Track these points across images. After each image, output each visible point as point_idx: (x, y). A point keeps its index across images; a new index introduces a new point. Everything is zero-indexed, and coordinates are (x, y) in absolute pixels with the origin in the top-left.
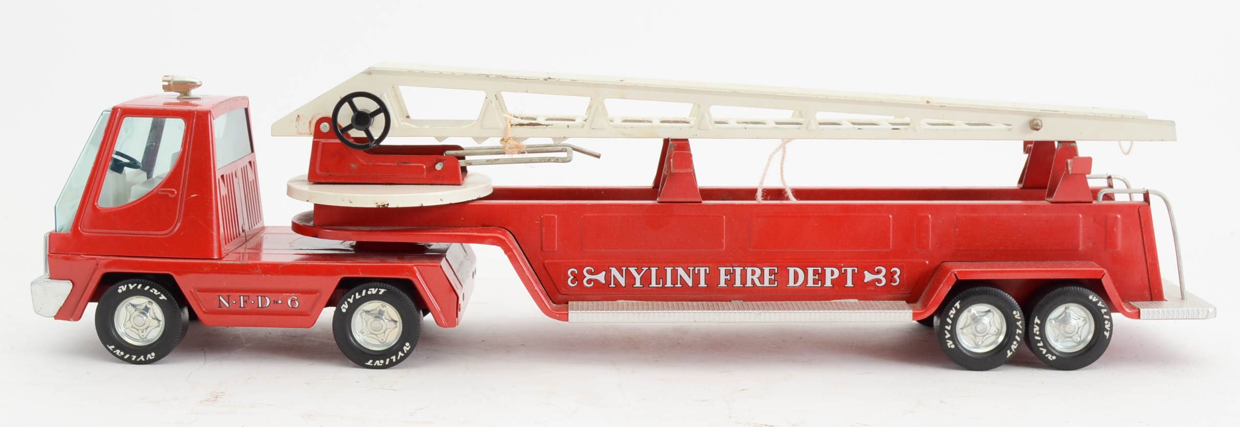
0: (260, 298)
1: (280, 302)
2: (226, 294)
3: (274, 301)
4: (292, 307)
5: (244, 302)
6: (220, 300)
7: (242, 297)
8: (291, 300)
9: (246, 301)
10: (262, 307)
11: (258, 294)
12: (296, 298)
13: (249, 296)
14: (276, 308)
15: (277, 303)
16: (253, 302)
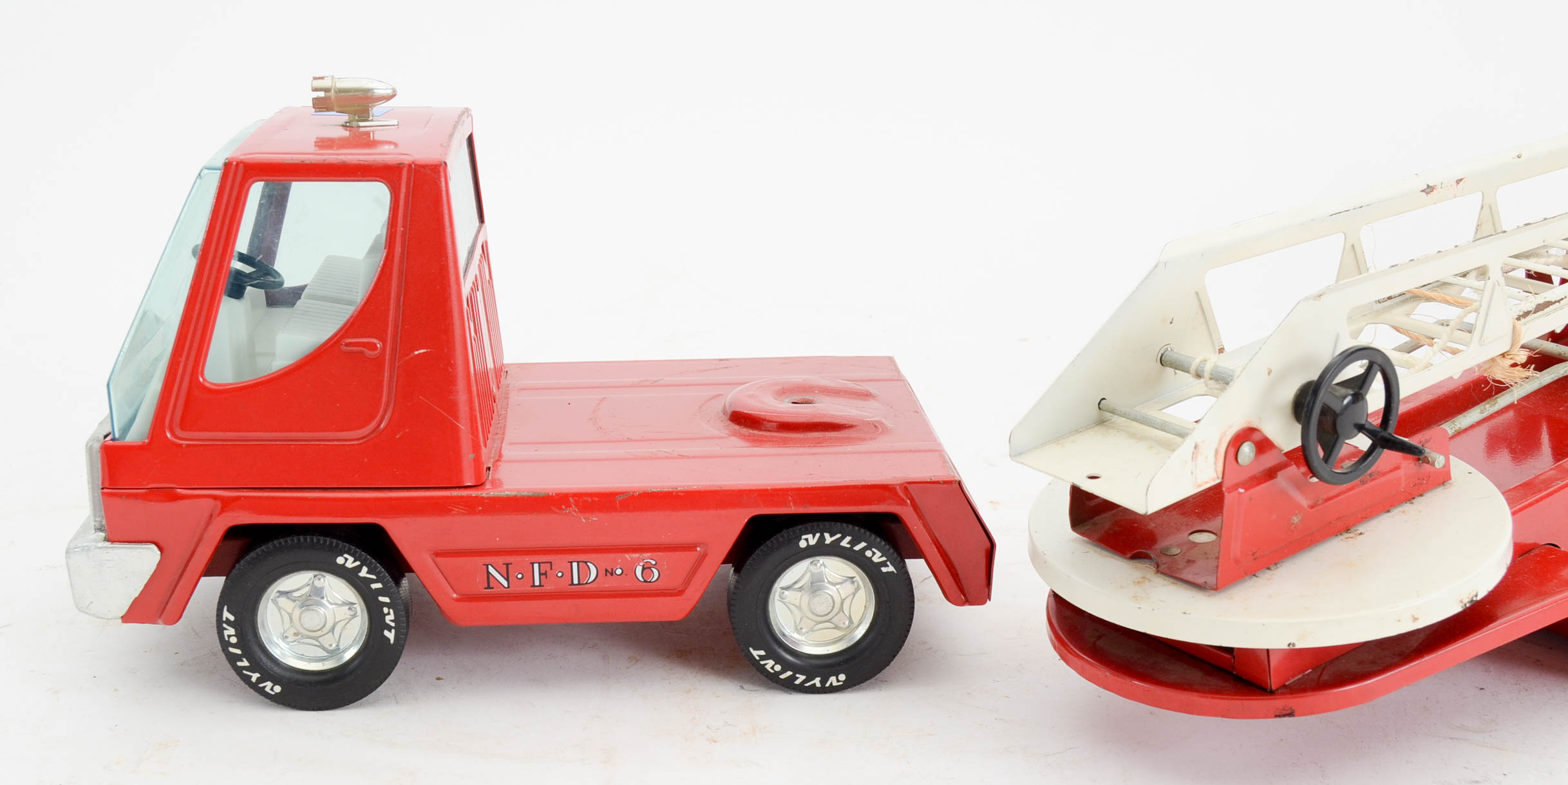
0: (575, 565)
1: (619, 572)
2: (500, 560)
3: (606, 570)
4: (645, 581)
5: (540, 574)
6: (488, 573)
7: (536, 566)
8: (643, 566)
9: (545, 574)
10: (579, 584)
11: (571, 557)
12: (654, 562)
13: (551, 563)
14: (609, 584)
15: (612, 574)
16: (560, 575)
